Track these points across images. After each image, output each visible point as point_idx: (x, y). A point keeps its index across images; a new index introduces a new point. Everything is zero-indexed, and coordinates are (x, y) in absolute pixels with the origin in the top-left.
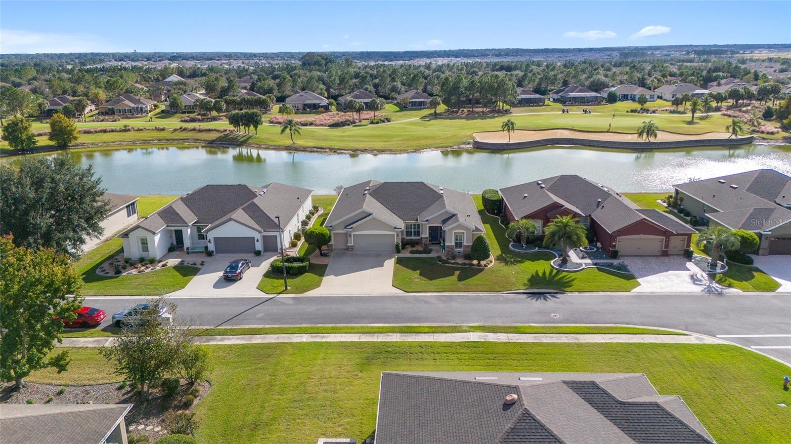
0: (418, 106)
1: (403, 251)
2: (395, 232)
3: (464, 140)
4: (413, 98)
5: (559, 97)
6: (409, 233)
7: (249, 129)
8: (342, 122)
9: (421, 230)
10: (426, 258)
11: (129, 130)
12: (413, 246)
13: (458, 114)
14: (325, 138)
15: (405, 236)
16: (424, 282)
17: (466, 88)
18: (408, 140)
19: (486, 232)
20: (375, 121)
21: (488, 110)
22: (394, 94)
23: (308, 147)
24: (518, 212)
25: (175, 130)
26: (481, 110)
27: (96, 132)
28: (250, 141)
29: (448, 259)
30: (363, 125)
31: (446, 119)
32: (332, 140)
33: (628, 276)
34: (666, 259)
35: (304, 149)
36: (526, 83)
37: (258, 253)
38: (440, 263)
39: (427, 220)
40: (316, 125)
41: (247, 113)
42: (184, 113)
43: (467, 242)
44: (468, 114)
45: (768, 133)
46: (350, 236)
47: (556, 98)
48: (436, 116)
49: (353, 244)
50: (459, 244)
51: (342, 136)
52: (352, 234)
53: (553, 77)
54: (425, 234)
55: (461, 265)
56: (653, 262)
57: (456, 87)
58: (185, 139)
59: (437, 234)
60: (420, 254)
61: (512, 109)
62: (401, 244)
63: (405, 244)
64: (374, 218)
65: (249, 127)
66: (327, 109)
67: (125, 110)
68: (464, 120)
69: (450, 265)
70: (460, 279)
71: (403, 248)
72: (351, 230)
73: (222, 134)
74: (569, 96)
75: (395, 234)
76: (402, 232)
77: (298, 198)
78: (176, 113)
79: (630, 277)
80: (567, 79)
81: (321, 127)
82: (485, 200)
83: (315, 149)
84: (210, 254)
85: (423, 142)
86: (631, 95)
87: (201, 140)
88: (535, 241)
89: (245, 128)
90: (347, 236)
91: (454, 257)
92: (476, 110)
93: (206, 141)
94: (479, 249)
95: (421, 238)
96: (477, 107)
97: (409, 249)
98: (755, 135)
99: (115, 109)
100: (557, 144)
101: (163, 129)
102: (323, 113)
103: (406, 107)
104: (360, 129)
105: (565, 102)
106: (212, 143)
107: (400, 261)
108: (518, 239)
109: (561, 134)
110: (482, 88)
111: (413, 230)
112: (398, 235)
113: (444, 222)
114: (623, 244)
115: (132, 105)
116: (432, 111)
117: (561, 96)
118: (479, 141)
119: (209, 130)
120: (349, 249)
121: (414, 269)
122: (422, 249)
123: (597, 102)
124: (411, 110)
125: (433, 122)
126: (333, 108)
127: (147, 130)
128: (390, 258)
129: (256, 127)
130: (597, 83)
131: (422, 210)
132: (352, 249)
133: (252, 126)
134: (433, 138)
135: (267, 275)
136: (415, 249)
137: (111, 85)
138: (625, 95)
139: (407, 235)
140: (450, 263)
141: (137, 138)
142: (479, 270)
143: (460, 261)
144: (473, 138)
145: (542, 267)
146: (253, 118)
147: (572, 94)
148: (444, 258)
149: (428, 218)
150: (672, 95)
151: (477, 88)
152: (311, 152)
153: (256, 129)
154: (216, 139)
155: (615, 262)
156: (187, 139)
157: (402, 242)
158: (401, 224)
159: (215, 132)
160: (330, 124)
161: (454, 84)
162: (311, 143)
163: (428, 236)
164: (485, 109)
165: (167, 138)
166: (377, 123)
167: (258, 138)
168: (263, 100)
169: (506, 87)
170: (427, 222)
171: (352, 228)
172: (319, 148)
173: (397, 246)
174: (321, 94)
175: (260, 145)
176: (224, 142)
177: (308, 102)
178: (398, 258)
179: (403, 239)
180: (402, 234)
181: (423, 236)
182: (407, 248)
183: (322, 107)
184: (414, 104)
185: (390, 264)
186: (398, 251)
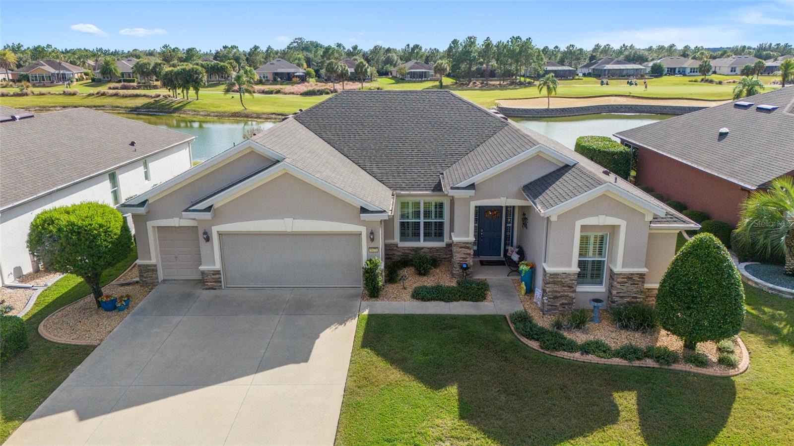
0: (419, 78)
1: (391, 288)
2: (364, 223)
4: (411, 68)
5: (590, 71)
6: (408, 230)
7: (187, 93)
8: (318, 91)
9: (446, 219)
10: (472, 318)
12: (422, 272)
13: (469, 86)
15: (397, 239)
17: (480, 53)
21: (505, 83)
22: (389, 68)
23: (264, 114)
26: (498, 83)
29: (558, 325)
35: (258, 116)
38: (534, 345)
39: (472, 186)
40: (284, 94)
41: (184, 70)
42: (119, 81)
44: (481, 87)
46: (208, 239)
47: (587, 73)
48: (442, 88)
49: (218, 266)
50: (594, 270)
52: (215, 230)
53: (579, 52)
54: (463, 233)
55: (619, 354)
57: (467, 52)
58: (99, 106)
59: (495, 233)
60: (449, 300)
62: (382, 266)
63: (397, 264)
64: (287, 175)
65: (188, 89)
66: (303, 79)
67: (43, 77)
69: (577, 356)
71: (392, 276)
72: (207, 216)
73: (152, 100)
74: (605, 68)
75: (363, 230)
76: (387, 224)
77: (133, 144)
78: (110, 81)
80: (594, 54)
81: (291, 96)
83: (273, 116)
86: (679, 68)
87: (121, 108)
89: (183, 91)
90: (197, 236)
91: (580, 321)
93: (128, 108)
95: (449, 246)
96: (491, 81)
97: (412, 280)
99: (30, 75)
100: (614, 112)
102: (299, 83)
103: (404, 79)
106: (135, 111)
109: (615, 101)
110: (499, 54)
111: (422, 220)
112: (372, 236)
113: (535, 188)
115: (52, 71)
117: (593, 69)
119: (137, 96)
120: (208, 282)
122: (454, 284)
123: (639, 76)
124: (410, 82)
126: (312, 79)
127: (52, 94)
128: (341, 319)
129: (196, 90)
130: (634, 56)
131: (456, 156)
132: (219, 281)
133: (191, 88)
136: (428, 282)
138: (671, 69)
139: (404, 236)
140: (571, 347)
141: (34, 103)
144: (496, 105)
146: (191, 76)
147: (608, 67)
148: (543, 322)
149: (476, 179)
150: (730, 69)
151: (494, 53)
152: (267, 119)
153: (197, 93)
154: (142, 106)
156: (103, 106)
157: (388, 257)
158: (382, 199)
159: (144, 97)
160: (302, 92)
161: (465, 47)
163: (471, 238)
164: (502, 82)
165: (75, 104)
167: (199, 103)
168: (221, 67)
169: (530, 51)
170: (472, 192)
171: (209, 209)
172: (279, 115)
173: (370, 274)
174: (298, 64)
175: (199, 112)
176: (151, 110)
177: (279, 71)
178: (370, 316)
179: (389, 249)
180: (388, 234)
181: (456, 239)
182: (403, 278)
183: (297, 76)
184: (413, 75)
186: (373, 292)
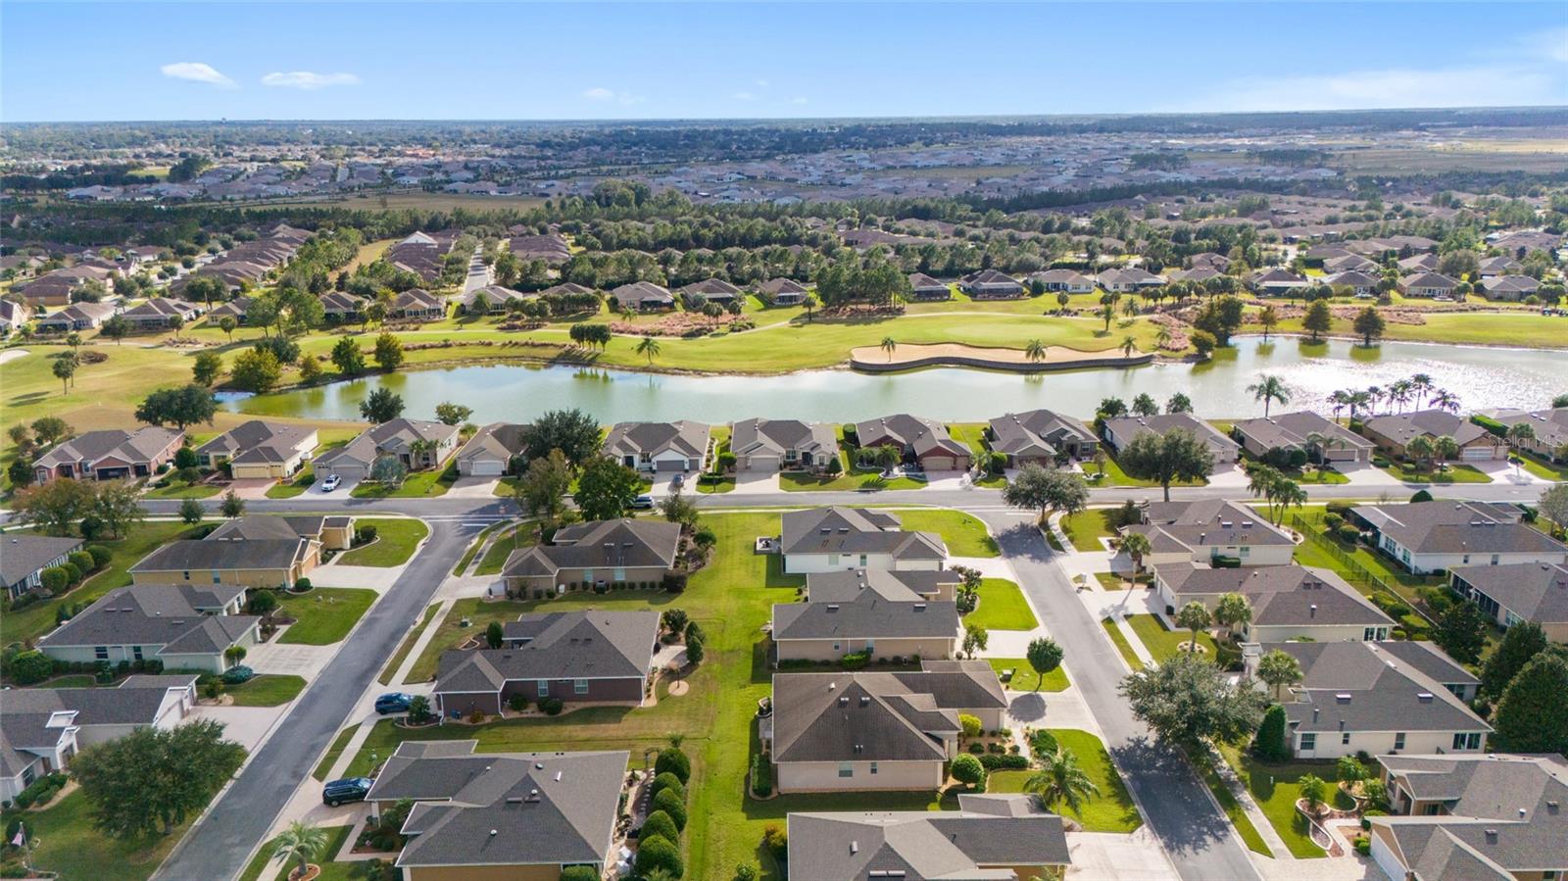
0: (788, 302)
1: (785, 468)
2: (779, 456)
3: (841, 359)
4: (781, 291)
5: (971, 286)
6: (788, 457)
7: (595, 345)
8: (696, 330)
9: (796, 454)
10: (800, 472)
11: (450, 346)
12: (791, 465)
13: (838, 315)
14: (683, 356)
15: (786, 459)
16: (799, 487)
17: (847, 281)
18: (778, 358)
19: (842, 457)
20: (737, 328)
21: (876, 308)
23: (669, 368)
24: (864, 441)
25: (504, 345)
26: (867, 307)
27: (415, 349)
28: (599, 360)
29: (814, 472)
30: (723, 334)
31: (821, 323)
32: (692, 359)
33: (923, 481)
34: (953, 472)
35: (665, 371)
36: (934, 260)
37: (687, 471)
38: (809, 475)
39: (800, 448)
40: (666, 335)
41: (594, 326)
42: (493, 314)
43: (827, 462)
44: (850, 315)
45: (1173, 350)
46: (749, 459)
47: (968, 287)
48: (810, 318)
49: (752, 464)
50: (822, 464)
51: (703, 353)
52: (751, 457)
54: (800, 457)
55: (822, 476)
56: (945, 473)
57: (835, 282)
58: (519, 357)
59: (807, 457)
60: (796, 470)
61: (908, 307)
62: (783, 464)
63: (786, 465)
64: (764, 447)
65: (595, 342)
66: (672, 307)
67: (418, 311)
68: (843, 326)
69: (815, 476)
70: (821, 484)
72: (749, 455)
73: (562, 351)
74: (981, 288)
76: (784, 456)
77: (703, 432)
78: (481, 314)
79: (926, 482)
81: (673, 338)
82: (845, 433)
83: (677, 371)
84: (654, 472)
85: (796, 361)
88: (871, 461)
89: (590, 344)
90: (747, 458)
91: (818, 472)
92: (860, 307)
94: (834, 466)
95: (797, 460)
96: (862, 304)
97: (789, 467)
98: (1156, 353)
99: (406, 310)
101: (490, 344)
102: (669, 314)
103: (772, 304)
104: (722, 341)
105: (975, 296)
106: (554, 362)
107: (782, 475)
108: (862, 460)
111: (791, 455)
112: (781, 458)
113: (812, 449)
114: (927, 462)
115: (427, 306)
116: (806, 310)
117: (974, 284)
118: (858, 360)
119: (539, 344)
120: (748, 468)
121: (792, 479)
122: (798, 467)
123: (1016, 295)
124: (779, 307)
125: (806, 328)
126: (678, 306)
128: (776, 472)
129: (604, 343)
131: (797, 441)
132: (751, 467)
133: (599, 342)
134: (807, 355)
135: (698, 483)
136: (793, 467)
137: (377, 271)
138: (1051, 285)
142: (834, 479)
143: (822, 474)
144: (851, 356)
145: (873, 477)
146: (601, 333)
147: (986, 285)
148: (811, 472)
152: (673, 374)
153: (604, 346)
154: (556, 356)
155: (920, 474)
156: (523, 357)
158: (783, 451)
159: (552, 347)
160: (681, 332)
161: (833, 277)
162: (670, 364)
164: (872, 307)
165: (506, 356)
166: (739, 331)
167: (605, 356)
168: (592, 298)
170: (800, 450)
171: (750, 453)
172: (681, 370)
173: (781, 465)
174: (659, 283)
175: (608, 364)
176: (563, 359)
177: (646, 299)
178: (782, 473)
179: (784, 461)
180: (784, 458)
182: (787, 467)
183: (665, 304)
184: (782, 299)
185: (776, 477)
186: (782, 469)
